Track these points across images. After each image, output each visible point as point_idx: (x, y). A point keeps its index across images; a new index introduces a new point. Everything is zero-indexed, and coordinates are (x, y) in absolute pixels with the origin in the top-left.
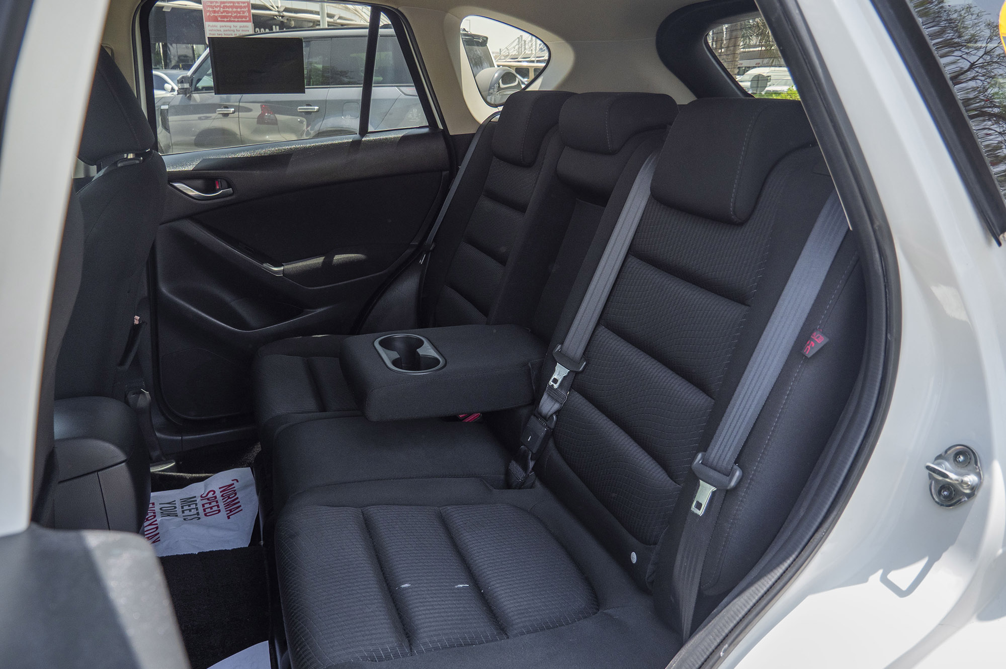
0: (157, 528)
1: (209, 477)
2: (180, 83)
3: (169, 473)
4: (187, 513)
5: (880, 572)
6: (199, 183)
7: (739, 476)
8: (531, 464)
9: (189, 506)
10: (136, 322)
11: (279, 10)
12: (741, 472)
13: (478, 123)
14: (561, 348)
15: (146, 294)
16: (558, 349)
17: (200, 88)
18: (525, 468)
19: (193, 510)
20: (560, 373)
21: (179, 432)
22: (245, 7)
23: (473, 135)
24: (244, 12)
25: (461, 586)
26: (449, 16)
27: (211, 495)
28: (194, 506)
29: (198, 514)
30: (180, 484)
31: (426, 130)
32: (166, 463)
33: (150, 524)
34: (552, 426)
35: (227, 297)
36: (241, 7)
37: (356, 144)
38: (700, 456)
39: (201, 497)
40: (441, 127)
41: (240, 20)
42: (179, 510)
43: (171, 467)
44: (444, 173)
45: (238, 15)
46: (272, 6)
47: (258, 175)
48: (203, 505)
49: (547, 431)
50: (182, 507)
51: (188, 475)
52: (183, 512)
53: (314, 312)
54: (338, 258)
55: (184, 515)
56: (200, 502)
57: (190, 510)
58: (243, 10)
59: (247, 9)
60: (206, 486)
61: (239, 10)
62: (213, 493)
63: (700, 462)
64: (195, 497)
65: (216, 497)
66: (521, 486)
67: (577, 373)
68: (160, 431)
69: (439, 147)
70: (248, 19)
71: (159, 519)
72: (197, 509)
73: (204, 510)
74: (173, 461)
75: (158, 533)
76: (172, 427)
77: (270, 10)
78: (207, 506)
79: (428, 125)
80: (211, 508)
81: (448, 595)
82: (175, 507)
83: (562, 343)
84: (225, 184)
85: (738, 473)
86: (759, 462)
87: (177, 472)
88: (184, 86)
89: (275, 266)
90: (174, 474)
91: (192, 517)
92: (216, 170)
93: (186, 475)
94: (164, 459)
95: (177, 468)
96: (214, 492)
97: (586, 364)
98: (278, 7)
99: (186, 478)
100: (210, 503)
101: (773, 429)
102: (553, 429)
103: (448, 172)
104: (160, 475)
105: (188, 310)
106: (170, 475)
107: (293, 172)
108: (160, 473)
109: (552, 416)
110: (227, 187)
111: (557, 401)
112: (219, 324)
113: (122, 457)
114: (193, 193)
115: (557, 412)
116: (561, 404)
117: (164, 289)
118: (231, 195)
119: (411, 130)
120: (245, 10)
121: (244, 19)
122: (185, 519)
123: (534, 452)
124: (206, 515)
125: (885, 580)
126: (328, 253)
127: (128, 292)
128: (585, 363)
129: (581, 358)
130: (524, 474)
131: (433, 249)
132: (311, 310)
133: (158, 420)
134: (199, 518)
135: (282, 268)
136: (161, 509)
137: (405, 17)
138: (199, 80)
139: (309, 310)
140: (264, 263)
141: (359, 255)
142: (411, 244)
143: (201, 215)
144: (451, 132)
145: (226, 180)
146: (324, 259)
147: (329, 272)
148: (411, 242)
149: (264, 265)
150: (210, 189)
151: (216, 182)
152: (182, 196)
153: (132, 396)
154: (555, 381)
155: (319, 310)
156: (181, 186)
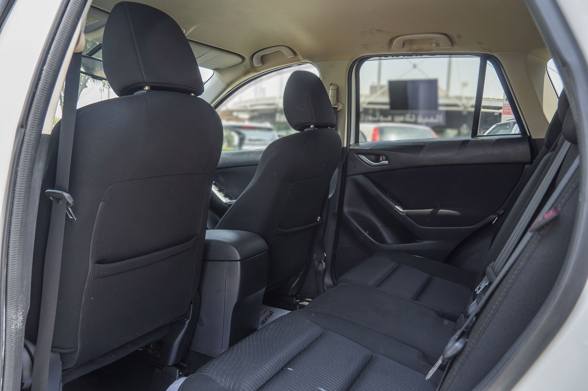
6: (373, 157)
10: (318, 220)
15: (336, 211)
20: (484, 283)
25: (323, 390)
26: (530, 56)
31: (520, 136)
35: (379, 224)
40: (529, 135)
47: (404, 156)
53: (422, 242)
54: (441, 211)
79: (520, 133)
83: (495, 261)
84: (384, 157)
89: (402, 209)
92: (383, 150)
103: (530, 165)
105: (353, 224)
110: (386, 160)
112: (367, 236)
114: (369, 162)
117: (346, 209)
118: (387, 165)
126: (437, 207)
127: (290, 191)
132: (420, 241)
135: (406, 211)
137: (497, 59)
140: (396, 205)
141: (456, 212)
142: (497, 212)
143: (369, 174)
144: (533, 137)
145: (385, 156)
146: (433, 210)
147: (435, 219)
148: (497, 211)
149: (396, 207)
150: (377, 160)
151: (381, 157)
152: (361, 162)
153: (317, 263)
154: (479, 289)
155: (425, 242)
156: (363, 157)
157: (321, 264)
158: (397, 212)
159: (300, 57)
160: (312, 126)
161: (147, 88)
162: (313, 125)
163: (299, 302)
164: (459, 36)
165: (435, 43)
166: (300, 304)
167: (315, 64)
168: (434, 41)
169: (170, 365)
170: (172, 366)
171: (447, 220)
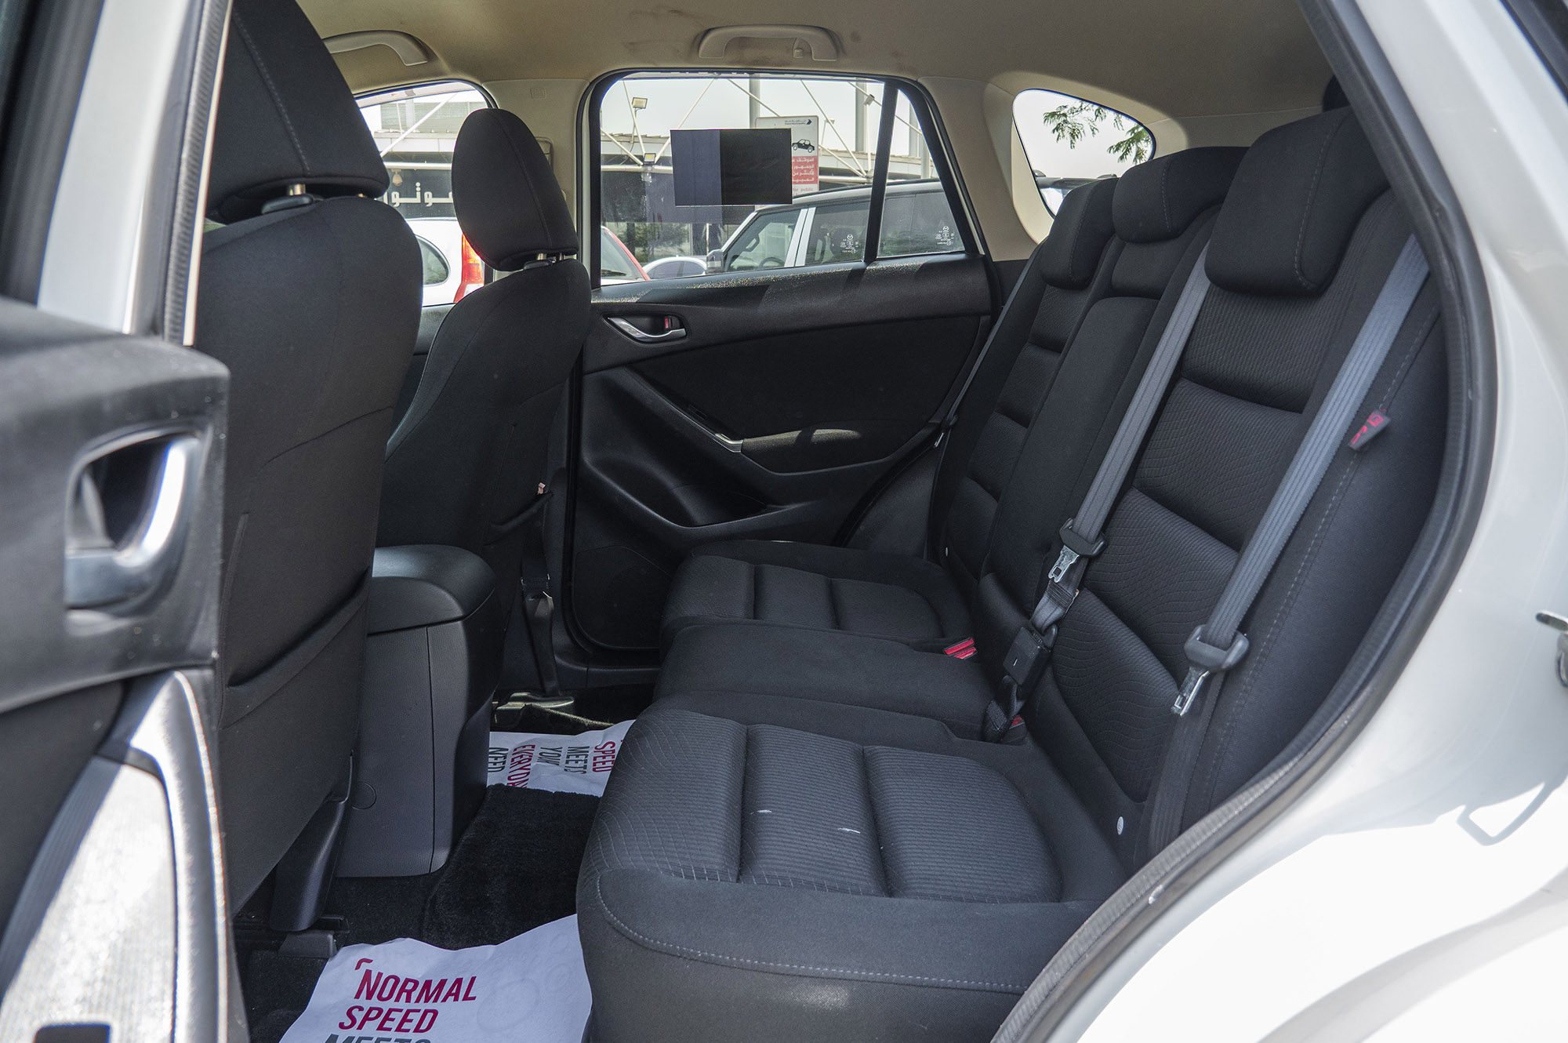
0: (528, 773)
1: (609, 726)
2: (711, 260)
3: (563, 714)
4: (572, 764)
5: (1461, 809)
6: (647, 322)
7: (1241, 649)
8: (1017, 705)
9: (577, 756)
10: (540, 491)
11: (869, 175)
12: (1247, 642)
13: (1035, 243)
14: (1072, 525)
15: (564, 464)
16: (1068, 525)
17: (735, 267)
18: (1007, 711)
19: (579, 762)
20: (1066, 560)
21: (584, 659)
22: (810, 163)
23: (1027, 260)
24: (808, 170)
25: (848, 830)
26: (991, 88)
27: (608, 747)
28: (583, 758)
29: (585, 767)
30: (575, 729)
31: (962, 256)
32: (563, 700)
33: (521, 769)
34: (1050, 643)
35: (669, 481)
36: (805, 164)
37: (857, 274)
38: (1198, 630)
39: (596, 748)
40: (982, 252)
41: (802, 180)
42: (563, 759)
43: (567, 706)
44: (984, 319)
45: (801, 174)
46: (860, 171)
47: (722, 313)
48: (595, 759)
49: (1041, 650)
50: (568, 757)
51: (589, 721)
52: (567, 762)
53: (781, 509)
54: (820, 433)
55: (567, 765)
56: (591, 753)
57: (577, 762)
58: (807, 167)
59: (813, 166)
60: (605, 736)
61: (802, 167)
62: (611, 745)
63: (1198, 639)
64: (588, 747)
65: (614, 751)
66: (1001, 738)
67: (1091, 559)
68: (560, 656)
69: (977, 281)
70: (813, 179)
71: (534, 763)
72: (586, 761)
73: (594, 764)
74: (572, 698)
75: (527, 780)
76: (578, 653)
77: (856, 175)
78: (598, 760)
79: (964, 249)
80: (604, 763)
81: (821, 834)
82: (560, 755)
83: (1074, 517)
84: (675, 321)
85: (1241, 644)
86: (1276, 626)
87: (574, 715)
88: (714, 264)
89: (732, 439)
90: (569, 715)
91: (577, 769)
92: (671, 303)
93: (585, 720)
94: (561, 694)
95: (576, 709)
96: (614, 745)
97: (1103, 546)
98: (867, 172)
99: (584, 724)
100: (604, 757)
101: (1301, 572)
102: (1052, 649)
103: (989, 317)
104: (552, 714)
105: (613, 490)
106: (564, 716)
107: (767, 311)
108: (552, 711)
109: (1050, 626)
110: (679, 326)
111: (1059, 605)
112: (651, 514)
113: (458, 612)
114: (639, 334)
115: (1058, 622)
116: (1065, 608)
117: (587, 458)
118: (683, 338)
119: (938, 256)
120: (810, 167)
121: (808, 180)
122: (565, 770)
123: (1021, 683)
124: (594, 770)
125: (1465, 822)
126: (808, 425)
127: (515, 426)
128: (1102, 543)
129: (1098, 536)
130: (1005, 720)
131: (954, 425)
133: (560, 638)
134: (585, 772)
135: (741, 442)
136: (541, 754)
137: (926, 90)
138: (735, 257)
139: (774, 506)
140: (717, 433)
141: (851, 432)
142: (930, 422)
143: (643, 363)
144: (995, 258)
145: (678, 317)
146: (800, 434)
147: (806, 453)
148: (930, 419)
149: (717, 435)
150: (657, 328)
151: (666, 320)
152: (620, 337)
153: (530, 600)
154: (1058, 572)
155: (788, 506)
156: (622, 323)
157: (542, 602)
158: (719, 446)
159: (443, 65)
160: (541, 257)
161: (298, 190)
162: (544, 254)
163: (499, 705)
164: (855, 37)
165: (797, 49)
166: (501, 710)
167: (486, 86)
168: (797, 42)
169: (306, 928)
170: (309, 929)
171: (833, 450)
